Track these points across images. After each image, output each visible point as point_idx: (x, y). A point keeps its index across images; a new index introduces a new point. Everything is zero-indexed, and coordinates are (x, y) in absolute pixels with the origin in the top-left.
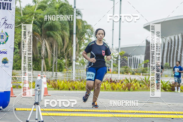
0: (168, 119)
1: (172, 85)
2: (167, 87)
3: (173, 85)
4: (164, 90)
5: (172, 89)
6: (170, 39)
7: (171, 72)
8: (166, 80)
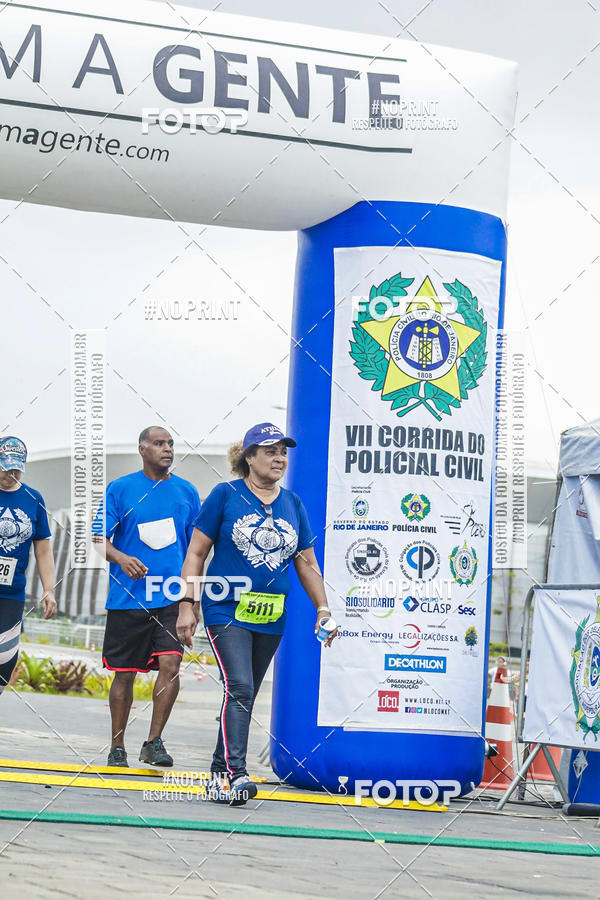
0: (34, 787)
1: (59, 673)
2: (43, 678)
3: (61, 671)
4: (31, 688)
5: (57, 684)
6: (63, 520)
7: (59, 627)
8: (42, 656)
